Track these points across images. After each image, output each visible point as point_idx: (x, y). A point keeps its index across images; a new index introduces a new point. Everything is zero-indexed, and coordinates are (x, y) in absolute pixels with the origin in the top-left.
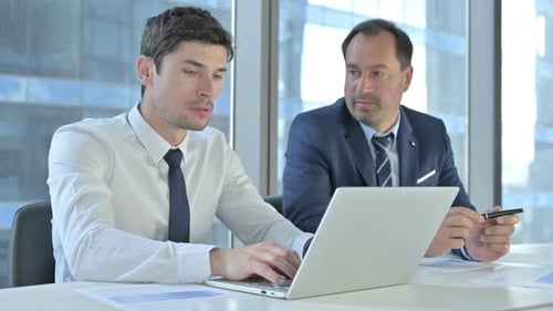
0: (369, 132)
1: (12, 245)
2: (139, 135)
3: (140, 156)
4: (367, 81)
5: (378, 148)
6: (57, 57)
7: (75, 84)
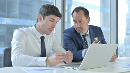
0: (81, 34)
1: (3, 58)
2: (35, 32)
3: (34, 37)
4: (78, 24)
5: (84, 38)
6: (13, 13)
7: (18, 20)
